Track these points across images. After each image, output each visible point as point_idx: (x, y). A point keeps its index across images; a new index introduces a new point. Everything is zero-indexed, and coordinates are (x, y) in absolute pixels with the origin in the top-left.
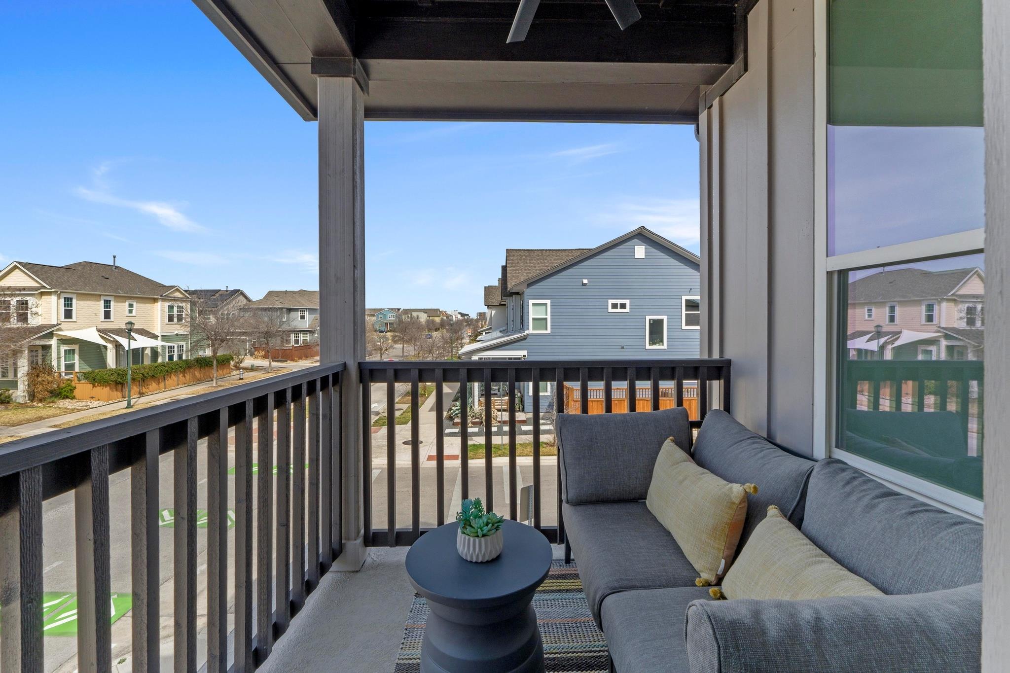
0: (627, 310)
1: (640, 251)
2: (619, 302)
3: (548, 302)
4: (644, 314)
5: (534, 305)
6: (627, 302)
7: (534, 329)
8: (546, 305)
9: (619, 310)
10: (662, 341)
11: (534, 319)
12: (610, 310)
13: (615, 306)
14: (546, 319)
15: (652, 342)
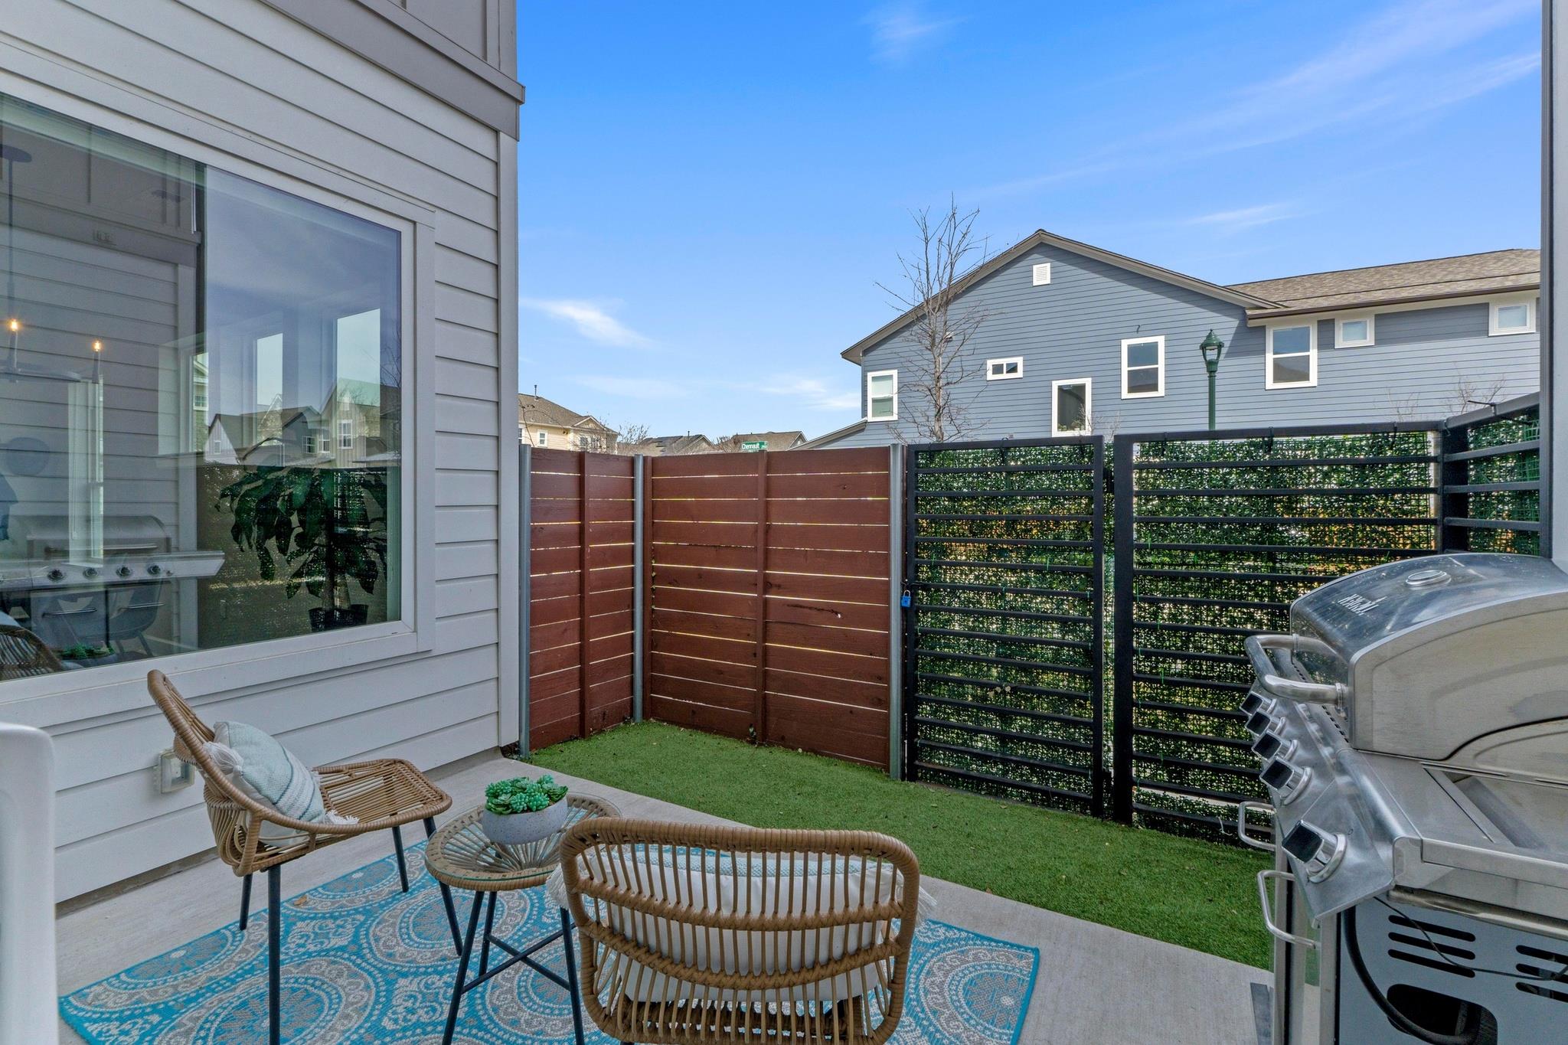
0: (1020, 374)
1: (1042, 273)
2: (1004, 361)
3: (894, 373)
4: (1050, 378)
5: (874, 379)
6: (1019, 361)
7: (873, 416)
8: (890, 377)
9: (1005, 376)
10: (1083, 421)
11: (875, 401)
12: (990, 376)
13: (998, 369)
14: (891, 399)
15: (1064, 423)
